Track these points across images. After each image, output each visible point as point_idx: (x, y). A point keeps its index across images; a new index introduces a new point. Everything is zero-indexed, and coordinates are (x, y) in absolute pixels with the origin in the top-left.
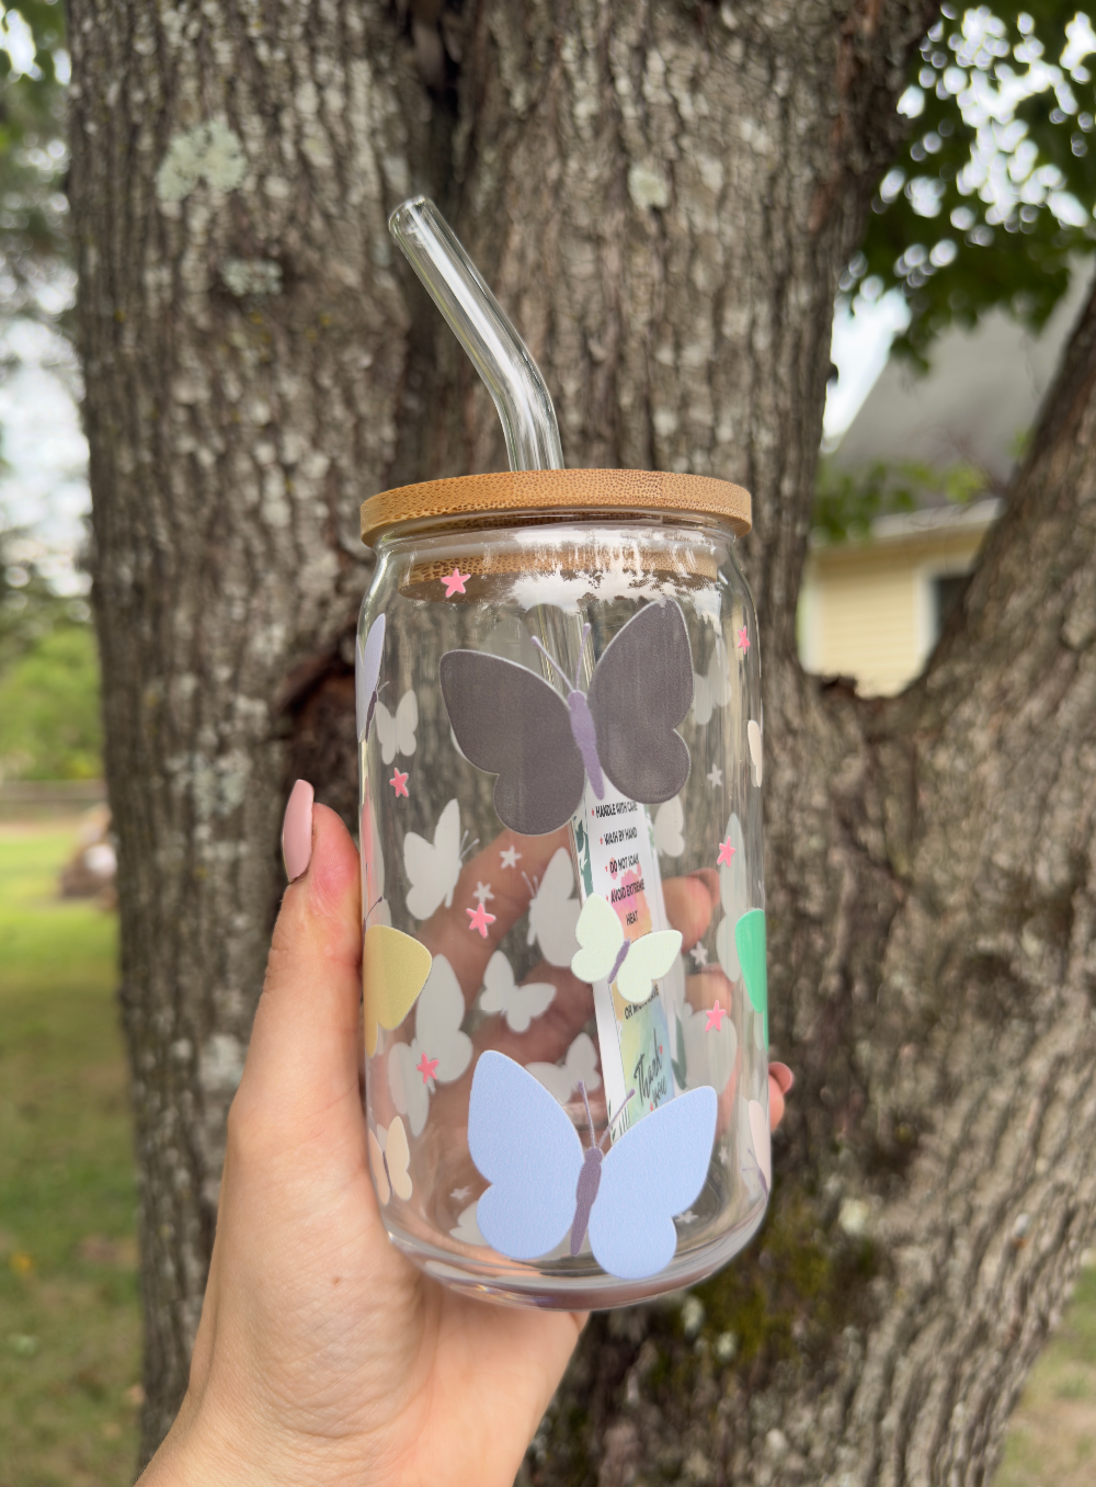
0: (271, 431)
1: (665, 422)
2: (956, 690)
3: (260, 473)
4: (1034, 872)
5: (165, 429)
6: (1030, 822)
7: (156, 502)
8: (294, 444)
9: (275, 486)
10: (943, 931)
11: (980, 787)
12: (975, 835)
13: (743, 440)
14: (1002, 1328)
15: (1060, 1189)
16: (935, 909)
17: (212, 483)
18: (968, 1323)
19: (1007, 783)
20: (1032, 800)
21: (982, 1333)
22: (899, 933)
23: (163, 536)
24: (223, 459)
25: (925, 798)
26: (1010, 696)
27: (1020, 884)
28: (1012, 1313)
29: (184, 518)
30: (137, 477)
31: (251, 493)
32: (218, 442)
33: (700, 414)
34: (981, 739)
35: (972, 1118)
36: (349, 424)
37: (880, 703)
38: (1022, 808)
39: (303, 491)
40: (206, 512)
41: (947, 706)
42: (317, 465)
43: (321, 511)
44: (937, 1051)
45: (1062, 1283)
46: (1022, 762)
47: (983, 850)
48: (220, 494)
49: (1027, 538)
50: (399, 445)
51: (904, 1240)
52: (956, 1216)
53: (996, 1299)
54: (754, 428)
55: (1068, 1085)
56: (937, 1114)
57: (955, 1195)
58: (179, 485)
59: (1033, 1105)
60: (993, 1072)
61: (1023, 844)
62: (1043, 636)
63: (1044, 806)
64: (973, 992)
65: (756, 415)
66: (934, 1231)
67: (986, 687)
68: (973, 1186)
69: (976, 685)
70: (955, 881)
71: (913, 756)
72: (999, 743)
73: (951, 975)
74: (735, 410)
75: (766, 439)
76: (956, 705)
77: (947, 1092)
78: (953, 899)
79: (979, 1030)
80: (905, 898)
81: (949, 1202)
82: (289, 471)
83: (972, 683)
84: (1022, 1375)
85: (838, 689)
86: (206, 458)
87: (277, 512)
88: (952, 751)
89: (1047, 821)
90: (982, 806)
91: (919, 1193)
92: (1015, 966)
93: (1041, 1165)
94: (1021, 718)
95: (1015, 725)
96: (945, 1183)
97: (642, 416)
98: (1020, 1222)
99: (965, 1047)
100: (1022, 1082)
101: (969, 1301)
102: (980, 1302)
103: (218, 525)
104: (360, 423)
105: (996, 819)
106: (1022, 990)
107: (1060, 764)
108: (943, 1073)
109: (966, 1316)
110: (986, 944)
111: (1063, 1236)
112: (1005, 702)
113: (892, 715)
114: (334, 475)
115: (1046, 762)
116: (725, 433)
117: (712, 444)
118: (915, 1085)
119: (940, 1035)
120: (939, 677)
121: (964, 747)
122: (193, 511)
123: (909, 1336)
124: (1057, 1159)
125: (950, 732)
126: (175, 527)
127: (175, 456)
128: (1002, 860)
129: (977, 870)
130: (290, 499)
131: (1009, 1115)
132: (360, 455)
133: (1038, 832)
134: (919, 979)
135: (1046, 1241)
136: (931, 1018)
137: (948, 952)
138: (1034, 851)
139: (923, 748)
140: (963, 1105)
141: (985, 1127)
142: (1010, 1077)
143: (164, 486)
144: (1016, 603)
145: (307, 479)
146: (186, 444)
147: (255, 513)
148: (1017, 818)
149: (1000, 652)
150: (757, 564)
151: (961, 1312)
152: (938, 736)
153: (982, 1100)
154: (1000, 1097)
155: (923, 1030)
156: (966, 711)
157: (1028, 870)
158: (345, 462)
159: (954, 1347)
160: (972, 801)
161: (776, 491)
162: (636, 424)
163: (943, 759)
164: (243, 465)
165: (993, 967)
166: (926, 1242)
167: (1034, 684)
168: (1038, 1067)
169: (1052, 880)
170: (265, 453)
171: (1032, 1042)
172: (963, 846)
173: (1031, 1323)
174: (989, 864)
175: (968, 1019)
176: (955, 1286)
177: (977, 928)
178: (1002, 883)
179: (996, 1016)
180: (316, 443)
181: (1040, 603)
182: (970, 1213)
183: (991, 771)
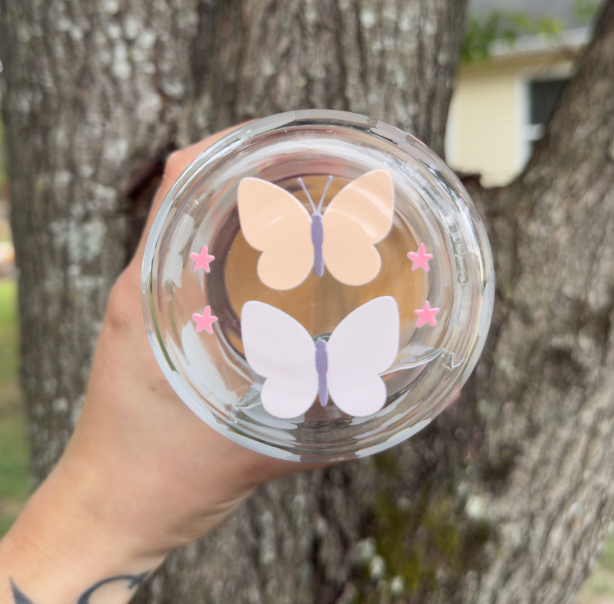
0: (119, 17)
1: (368, 18)
2: (543, 185)
3: (111, 44)
4: (586, 298)
5: (51, 15)
6: (585, 267)
7: (45, 61)
8: (133, 26)
9: (121, 52)
10: (532, 334)
11: (555, 245)
12: (553, 275)
13: (416, 32)
14: (561, 571)
15: (596, 488)
16: (527, 320)
17: (81, 51)
18: (541, 569)
19: (572, 242)
20: (587, 253)
21: (550, 575)
22: (505, 335)
23: (49, 83)
24: (88, 35)
25: (523, 252)
26: (574, 190)
27: (579, 306)
28: (567, 561)
29: (63, 72)
30: (33, 43)
31: (105, 57)
32: (85, 24)
33: (390, 14)
34: (557, 216)
35: (547, 446)
36: (169, 13)
37: (496, 191)
38: (580, 257)
39: (139, 56)
40: (77, 67)
41: (536, 194)
42: (148, 39)
43: (150, 69)
44: (527, 406)
45: (597, 542)
46: (581, 231)
47: (556, 284)
48: (86, 58)
49: (588, 91)
50: (200, 26)
51: (504, 520)
52: (536, 504)
53: (559, 554)
54: (422, 22)
55: (605, 427)
56: (526, 444)
57: (536, 491)
58: (60, 51)
59: (583, 439)
60: (560, 420)
61: (581, 281)
62: (597, 153)
63: (594, 258)
64: (549, 371)
65: (424, 13)
66: (522, 514)
67: (561, 183)
68: (547, 487)
69: (554, 182)
70: (539, 303)
71: (515, 225)
72: (569, 219)
73: (536, 360)
74: (411, 11)
75: (430, 29)
76: (542, 194)
77: (533, 431)
78: (539, 314)
79: (551, 393)
80: (508, 314)
81: (531, 496)
82: (130, 43)
83: (551, 181)
84: (572, 597)
85: (471, 181)
86: (77, 34)
87: (122, 69)
88: (539, 222)
89: (595, 267)
90: (556, 256)
91: (515, 491)
92: (573, 355)
93: (587, 474)
94: (581, 204)
95: (578, 209)
96: (530, 484)
97: (353, 16)
98: (574, 508)
99: (544, 403)
100: (577, 424)
101: (542, 555)
102: (549, 556)
103: (84, 77)
104: (175, 13)
105: (564, 264)
106: (579, 370)
107: (604, 232)
108: (530, 419)
109: (540, 564)
110: (558, 341)
111: (599, 515)
112: (572, 194)
113: (504, 199)
114: (158, 46)
115: (596, 231)
116: (405, 25)
117: (397, 31)
118: (514, 427)
119: (528, 397)
120: (532, 176)
121: (547, 221)
122: (68, 68)
123: (507, 577)
124: (597, 470)
125: (538, 211)
126: (57, 79)
127: (58, 33)
128: (569, 290)
129: (551, 297)
130: (131, 61)
131: (568, 447)
132: (175, 32)
133: (591, 274)
134: (516, 364)
135: (589, 518)
136: (523, 387)
137: (534, 347)
138: (587, 286)
139: (521, 219)
140: (542, 439)
141: (555, 453)
142: (570, 422)
143: (49, 51)
144: (581, 132)
145: (141, 48)
146: (64, 25)
147: (108, 70)
148: (577, 265)
149: (570, 162)
150: (423, 108)
151: (537, 562)
152: (531, 213)
153: (553, 437)
154: (564, 434)
155: (519, 395)
156: (549, 198)
157: (583, 297)
158: (166, 37)
159: (533, 582)
160: (551, 253)
161: (435, 60)
162: (350, 21)
163: (534, 228)
164: (100, 39)
165: (562, 357)
166: (516, 521)
167: (590, 183)
168: (588, 416)
169: (597, 302)
170: (114, 31)
171: (583, 402)
172: (545, 282)
173: (579, 567)
174: (559, 293)
175: (545, 386)
176: (535, 547)
177: (552, 332)
178: (567, 304)
179: (563, 385)
180: (147, 24)
181: (595, 132)
182: (544, 503)
183: (563, 236)
